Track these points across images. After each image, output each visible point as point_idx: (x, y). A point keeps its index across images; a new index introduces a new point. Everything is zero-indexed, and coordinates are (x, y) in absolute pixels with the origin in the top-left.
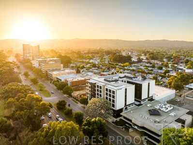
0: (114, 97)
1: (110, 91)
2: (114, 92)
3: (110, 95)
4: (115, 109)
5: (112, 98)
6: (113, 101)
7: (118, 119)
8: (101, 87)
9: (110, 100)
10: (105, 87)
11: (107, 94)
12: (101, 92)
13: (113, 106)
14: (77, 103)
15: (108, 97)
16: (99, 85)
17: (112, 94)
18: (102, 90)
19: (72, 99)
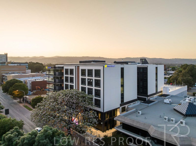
0: (98, 83)
1: (90, 72)
2: (98, 73)
3: (90, 83)
4: (101, 110)
5: (94, 88)
6: (98, 93)
7: (109, 133)
9: (90, 91)
10: (81, 68)
11: (83, 81)
13: (98, 103)
14: (31, 110)
15: (87, 87)
16: (69, 68)
17: (94, 78)
18: (74, 76)
19: (24, 104)
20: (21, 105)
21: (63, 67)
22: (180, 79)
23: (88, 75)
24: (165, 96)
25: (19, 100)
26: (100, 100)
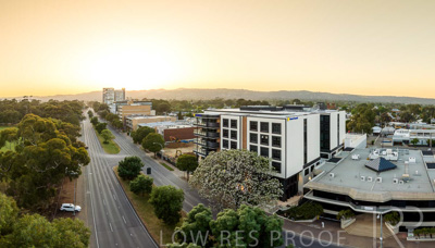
0: (277, 141)
1: (264, 126)
2: (277, 128)
3: (264, 141)
4: (282, 176)
5: (270, 147)
6: (277, 155)
8: (234, 123)
9: (264, 152)
10: (249, 119)
11: (254, 138)
12: (234, 135)
13: (277, 167)
14: (172, 170)
15: (259, 145)
16: (230, 118)
17: (270, 134)
18: (238, 130)
19: (161, 161)
20: (157, 162)
21: (219, 116)
22: (358, 125)
23: (262, 130)
24: (350, 149)
25: (153, 154)
26: (280, 164)
